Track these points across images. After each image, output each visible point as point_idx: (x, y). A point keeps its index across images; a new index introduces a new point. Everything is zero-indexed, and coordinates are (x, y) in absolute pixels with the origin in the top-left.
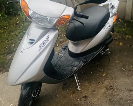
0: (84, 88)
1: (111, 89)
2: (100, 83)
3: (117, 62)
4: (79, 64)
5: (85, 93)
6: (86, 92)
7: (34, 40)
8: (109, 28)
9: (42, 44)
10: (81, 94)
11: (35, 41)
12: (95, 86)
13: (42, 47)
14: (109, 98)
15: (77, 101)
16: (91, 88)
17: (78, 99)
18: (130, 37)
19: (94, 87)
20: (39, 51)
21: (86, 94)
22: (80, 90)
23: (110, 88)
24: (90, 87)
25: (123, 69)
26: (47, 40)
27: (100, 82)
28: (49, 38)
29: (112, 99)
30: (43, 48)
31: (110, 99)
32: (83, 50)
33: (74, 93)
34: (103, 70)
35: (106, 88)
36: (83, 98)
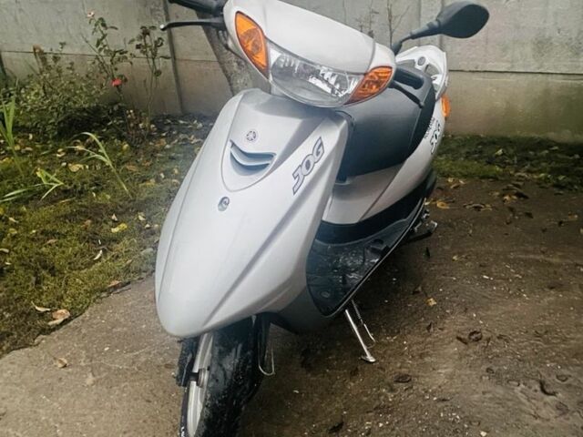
0: (385, 352)
1: (477, 340)
2: (432, 330)
3: (455, 258)
4: (364, 260)
5: (395, 366)
6: (399, 365)
7: (270, 156)
8: (438, 133)
9: (301, 166)
10: (381, 371)
11: (276, 158)
12: (421, 340)
13: (301, 177)
14: (484, 367)
15: (379, 395)
16: (410, 346)
17: (379, 388)
18: (461, 182)
19: (419, 343)
20: (294, 193)
21: (400, 368)
22: (372, 360)
23: (473, 337)
24: (405, 346)
25: (485, 277)
26: (318, 153)
27: (430, 326)
28: (321, 144)
29: (495, 369)
30: (308, 179)
31: (488, 370)
32: (369, 209)
33: (354, 373)
34: (422, 288)
35: (459, 339)
36: (397, 381)
